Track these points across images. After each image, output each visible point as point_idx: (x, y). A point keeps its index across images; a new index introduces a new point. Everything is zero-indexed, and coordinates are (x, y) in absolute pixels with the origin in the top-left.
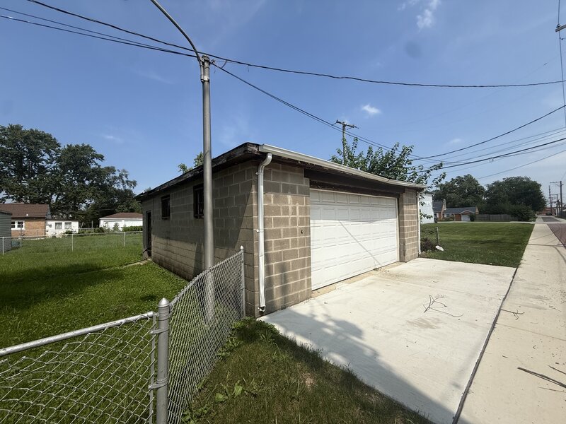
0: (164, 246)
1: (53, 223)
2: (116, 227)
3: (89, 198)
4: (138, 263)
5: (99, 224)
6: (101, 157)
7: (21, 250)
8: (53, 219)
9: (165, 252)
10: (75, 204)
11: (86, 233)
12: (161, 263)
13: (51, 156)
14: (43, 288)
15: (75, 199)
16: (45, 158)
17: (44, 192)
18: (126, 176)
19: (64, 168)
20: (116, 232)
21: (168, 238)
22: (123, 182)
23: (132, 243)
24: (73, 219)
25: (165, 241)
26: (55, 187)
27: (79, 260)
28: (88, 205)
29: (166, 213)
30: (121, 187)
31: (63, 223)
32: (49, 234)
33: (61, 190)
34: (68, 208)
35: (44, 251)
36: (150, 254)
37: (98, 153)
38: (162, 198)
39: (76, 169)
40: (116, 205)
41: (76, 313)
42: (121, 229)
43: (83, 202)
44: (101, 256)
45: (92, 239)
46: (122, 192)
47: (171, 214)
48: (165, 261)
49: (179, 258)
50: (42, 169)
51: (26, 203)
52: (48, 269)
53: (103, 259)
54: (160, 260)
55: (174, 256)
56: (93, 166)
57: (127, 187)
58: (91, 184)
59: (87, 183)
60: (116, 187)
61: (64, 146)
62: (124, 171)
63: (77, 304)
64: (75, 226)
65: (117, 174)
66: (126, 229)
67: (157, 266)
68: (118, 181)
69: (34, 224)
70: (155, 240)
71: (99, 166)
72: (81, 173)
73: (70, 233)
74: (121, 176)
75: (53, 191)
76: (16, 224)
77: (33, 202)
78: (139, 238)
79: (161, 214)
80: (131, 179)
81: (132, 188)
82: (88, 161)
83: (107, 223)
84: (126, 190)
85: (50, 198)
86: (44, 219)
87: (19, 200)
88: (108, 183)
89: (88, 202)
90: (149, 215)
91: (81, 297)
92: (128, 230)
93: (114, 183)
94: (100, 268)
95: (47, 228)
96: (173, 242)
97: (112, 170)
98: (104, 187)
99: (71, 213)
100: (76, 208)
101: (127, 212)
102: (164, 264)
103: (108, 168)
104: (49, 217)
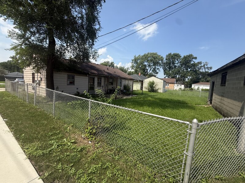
0: (219, 100)
1: (176, 85)
2: (198, 88)
3: (189, 76)
4: (204, 106)
5: (191, 87)
6: (196, 58)
7: (167, 93)
8: (176, 84)
9: (219, 104)
10: (184, 78)
11: (186, 90)
12: (216, 109)
13: (178, 61)
14: (169, 105)
15: (184, 76)
16: (176, 62)
17: (175, 74)
18: (207, 65)
19: (182, 65)
20: (198, 90)
21: (222, 96)
22: (205, 68)
23: (204, 97)
24: (183, 84)
25: (220, 98)
26: (178, 72)
27: (181, 99)
28: (188, 79)
29: (223, 83)
30: (204, 71)
31: (179, 85)
32: (175, 89)
33: (180, 73)
34: (181, 80)
35: (172, 94)
36: (211, 103)
37: (195, 57)
38: (222, 74)
39: (185, 65)
40: (200, 79)
41: (175, 116)
42: (200, 90)
43: (187, 78)
44: (189, 99)
45: (187, 92)
46: (204, 73)
47: (227, 83)
48: (219, 108)
49: (228, 108)
50: (175, 66)
51: (170, 78)
52: (171, 100)
53: (189, 101)
54: (216, 107)
55: (225, 107)
56: (192, 62)
57: (207, 70)
58: (190, 70)
59: (189, 70)
60: (201, 71)
61: (182, 57)
62: (206, 63)
63: (176, 113)
64: (183, 87)
65: (202, 65)
66: (202, 90)
67: (214, 110)
68: (203, 68)
69: (171, 85)
70: (215, 96)
71: (195, 62)
72: (187, 66)
73: (181, 89)
74: (204, 65)
75: (177, 74)
76: (167, 85)
77: (172, 78)
78: (207, 94)
79: (220, 83)
80: (209, 66)
81: (209, 71)
82: (190, 61)
83: (195, 86)
84: (206, 72)
85: (176, 77)
86: (174, 83)
87: (169, 77)
88: (197, 69)
89: (189, 77)
90: (213, 83)
91: (177, 111)
92: (204, 90)
93: (200, 69)
94: (187, 103)
95: (175, 86)
96: (225, 99)
97: (200, 63)
98: (196, 71)
99: (182, 82)
100: (184, 80)
101: (205, 82)
102: (218, 109)
103: (199, 62)
104: (175, 83)
